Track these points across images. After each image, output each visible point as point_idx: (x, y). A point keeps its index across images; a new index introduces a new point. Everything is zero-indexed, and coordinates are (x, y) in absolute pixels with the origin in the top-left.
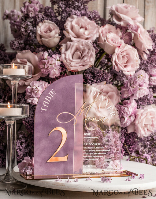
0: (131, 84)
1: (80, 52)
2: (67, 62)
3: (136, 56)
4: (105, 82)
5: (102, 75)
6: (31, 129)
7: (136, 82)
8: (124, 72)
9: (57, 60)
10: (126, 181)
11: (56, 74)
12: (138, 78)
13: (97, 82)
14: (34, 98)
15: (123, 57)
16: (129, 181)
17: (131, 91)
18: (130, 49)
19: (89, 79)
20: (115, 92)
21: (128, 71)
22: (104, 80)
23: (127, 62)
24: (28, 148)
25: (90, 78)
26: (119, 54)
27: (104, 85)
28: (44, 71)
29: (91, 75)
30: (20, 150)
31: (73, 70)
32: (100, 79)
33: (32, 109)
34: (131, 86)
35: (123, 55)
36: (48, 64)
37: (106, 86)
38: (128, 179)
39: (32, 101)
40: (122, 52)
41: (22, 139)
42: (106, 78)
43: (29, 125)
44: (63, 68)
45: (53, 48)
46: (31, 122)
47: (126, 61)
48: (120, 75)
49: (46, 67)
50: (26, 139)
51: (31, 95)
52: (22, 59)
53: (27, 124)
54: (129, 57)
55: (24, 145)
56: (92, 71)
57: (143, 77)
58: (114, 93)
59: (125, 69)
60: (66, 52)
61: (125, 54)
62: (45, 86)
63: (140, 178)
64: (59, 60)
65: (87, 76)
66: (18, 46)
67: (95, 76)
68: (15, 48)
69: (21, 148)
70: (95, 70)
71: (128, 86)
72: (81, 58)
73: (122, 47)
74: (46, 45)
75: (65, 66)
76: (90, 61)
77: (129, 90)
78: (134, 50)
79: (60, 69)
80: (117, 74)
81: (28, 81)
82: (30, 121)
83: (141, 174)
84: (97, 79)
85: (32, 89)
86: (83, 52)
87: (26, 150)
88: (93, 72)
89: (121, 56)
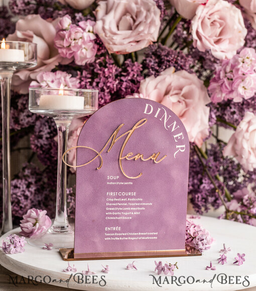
0: (226, 73)
1: (132, 17)
3: (240, 23)
5: (175, 60)
6: (46, 160)
7: (238, 70)
8: (214, 54)
9: (87, 30)
10: (206, 269)
11: (86, 58)
12: (242, 63)
15: (213, 23)
16: (212, 269)
17: (226, 87)
18: (226, 9)
19: (152, 68)
21: (222, 51)
22: (179, 68)
23: (221, 34)
24: (42, 193)
25: (153, 65)
26: (204, 18)
28: (63, 53)
29: (155, 59)
30: (26, 197)
31: (117, 52)
33: (46, 124)
34: (226, 76)
35: (212, 20)
36: (70, 39)
38: (211, 266)
40: (210, 15)
41: (31, 177)
42: (182, 64)
43: (43, 151)
44: (101, 48)
45: (85, 9)
46: (47, 147)
47: (219, 31)
48: (210, 60)
49: (65, 44)
50: (39, 177)
52: (26, 31)
53: (38, 150)
54: (225, 24)
55: (33, 189)
56: (156, 51)
57: (251, 60)
59: (217, 47)
60: (105, 18)
61: (216, 17)
62: (65, 80)
63: (237, 262)
64: (91, 30)
65: (148, 61)
66: (22, 7)
67: (163, 60)
68: (17, 11)
69: (27, 193)
70: (162, 50)
71: (221, 77)
72: (133, 28)
73: (211, 4)
74: (72, 5)
75: (102, 44)
76: (149, 33)
77: (222, 84)
78: (235, 11)
79: (94, 48)
80: (204, 56)
81: (36, 72)
82: (44, 146)
83: (238, 254)
86: (136, 16)
87: (38, 197)
88: (159, 53)
89: (208, 22)
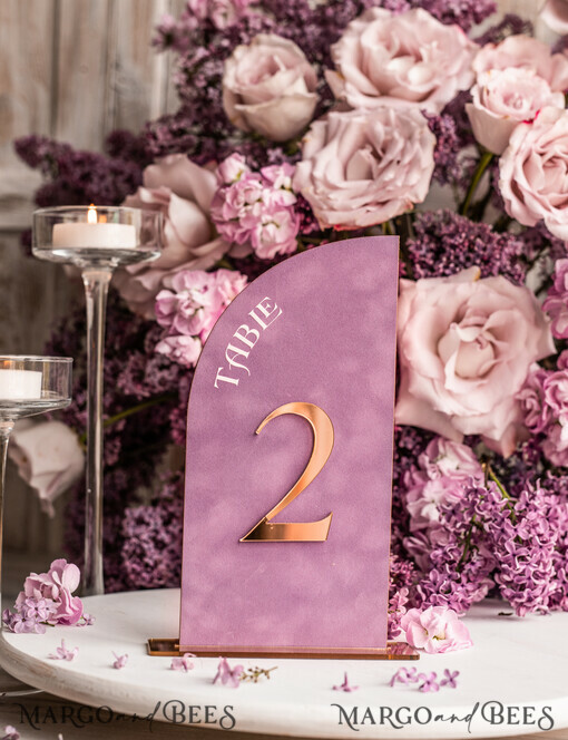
1: (374, 152)
2: (316, 193)
4: (476, 270)
5: (468, 244)
11: (275, 243)
13: (447, 272)
14: (182, 340)
15: (553, 162)
19: (421, 263)
20: (520, 309)
25: (424, 256)
26: (531, 152)
27: (474, 284)
28: (226, 233)
29: (429, 244)
31: (338, 226)
32: (462, 259)
35: (549, 157)
36: (236, 203)
37: (483, 285)
39: (174, 349)
40: (544, 146)
42: (485, 253)
45: (290, 140)
49: (227, 215)
51: (170, 326)
52: (159, 187)
56: (435, 225)
58: (517, 314)
59: (559, 215)
60: (318, 155)
61: (558, 149)
62: (233, 288)
64: (288, 185)
65: (412, 248)
66: (166, 140)
67: (445, 246)
68: (156, 150)
72: (375, 174)
73: (546, 121)
75: (311, 210)
76: (406, 186)
79: (293, 220)
84: (448, 258)
85: (176, 302)
86: (384, 150)
88: (437, 231)
